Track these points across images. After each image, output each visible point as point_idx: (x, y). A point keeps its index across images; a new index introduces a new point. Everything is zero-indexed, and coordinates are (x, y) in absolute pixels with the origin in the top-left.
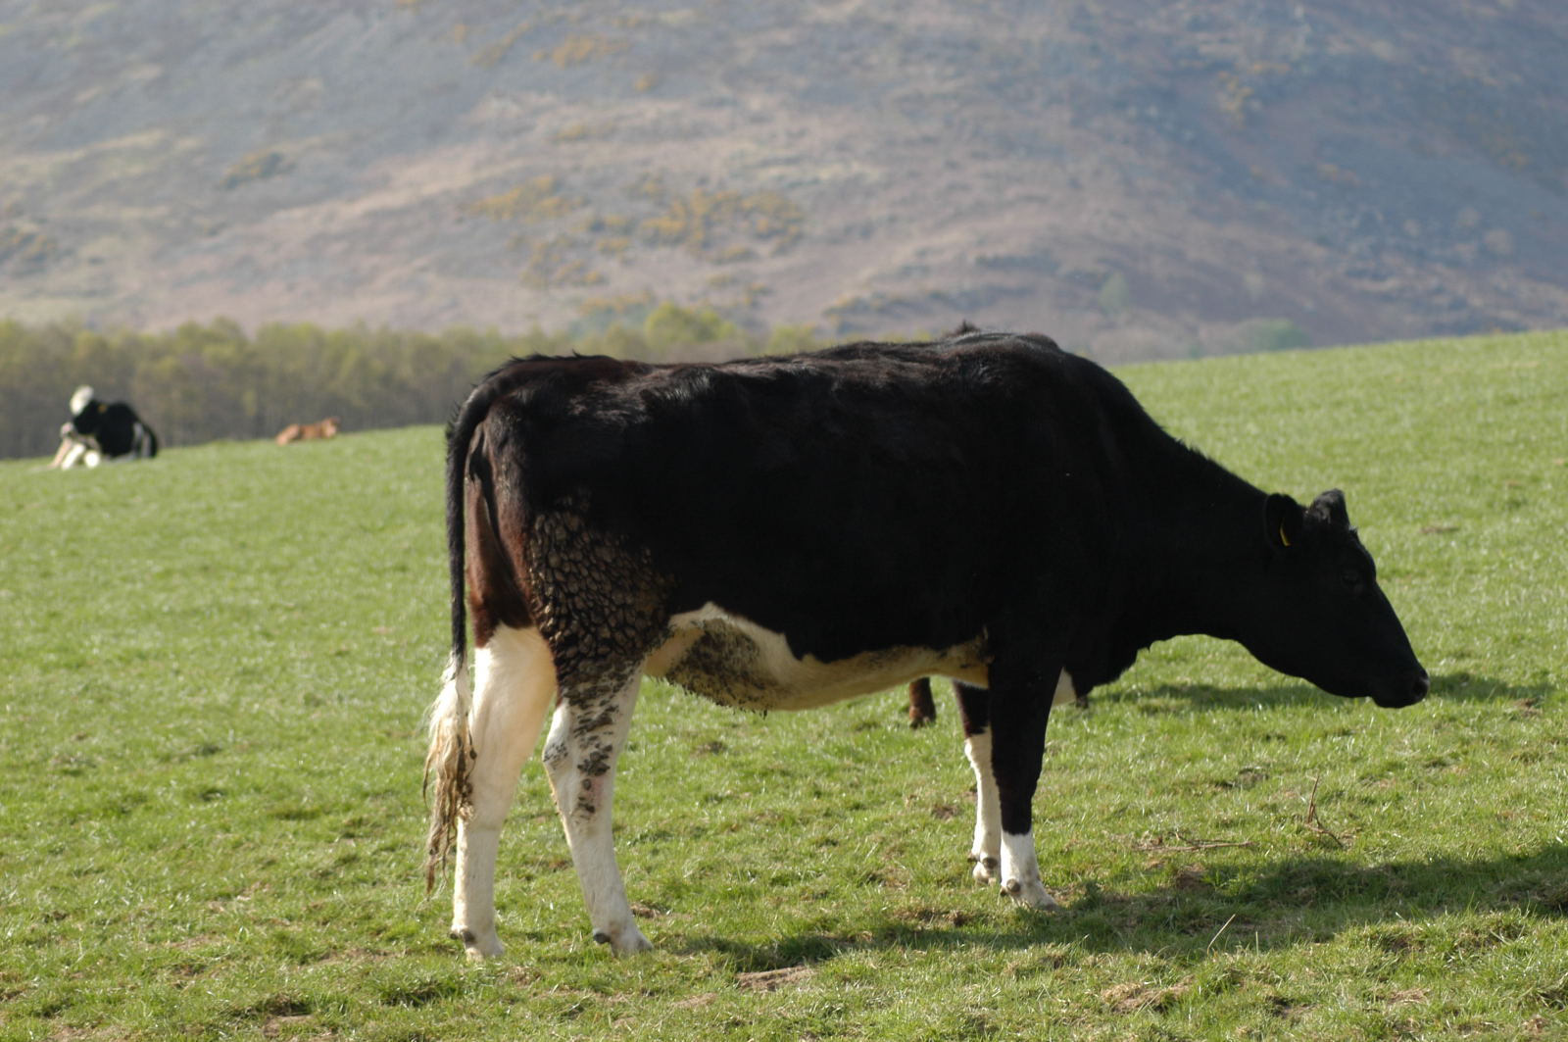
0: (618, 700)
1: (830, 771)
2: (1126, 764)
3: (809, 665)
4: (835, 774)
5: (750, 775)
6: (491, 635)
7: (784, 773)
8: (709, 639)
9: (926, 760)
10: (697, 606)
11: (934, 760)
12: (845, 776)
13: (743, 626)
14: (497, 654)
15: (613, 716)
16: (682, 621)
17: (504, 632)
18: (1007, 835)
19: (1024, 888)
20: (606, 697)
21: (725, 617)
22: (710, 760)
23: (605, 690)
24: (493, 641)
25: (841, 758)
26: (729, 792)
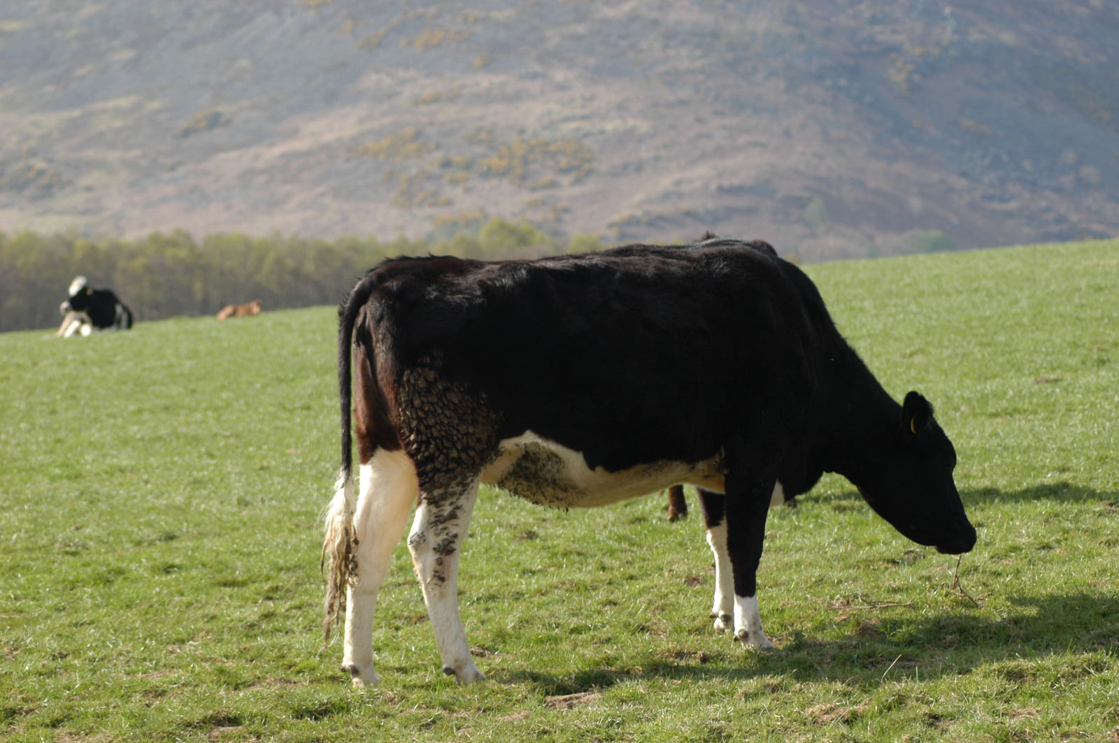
0: (462, 501)
1: (612, 553)
2: (824, 547)
3: (600, 474)
4: (616, 555)
5: (555, 555)
6: (372, 455)
7: (579, 554)
8: (528, 456)
9: (680, 544)
10: (519, 433)
11: (686, 544)
12: (623, 556)
13: (553, 447)
14: (376, 469)
15: (459, 513)
16: (508, 444)
17: (381, 453)
18: (739, 597)
19: (751, 635)
20: (454, 499)
21: (539, 441)
22: (526, 544)
23: (453, 494)
24: (373, 460)
25: (620, 543)
26: (540, 567)
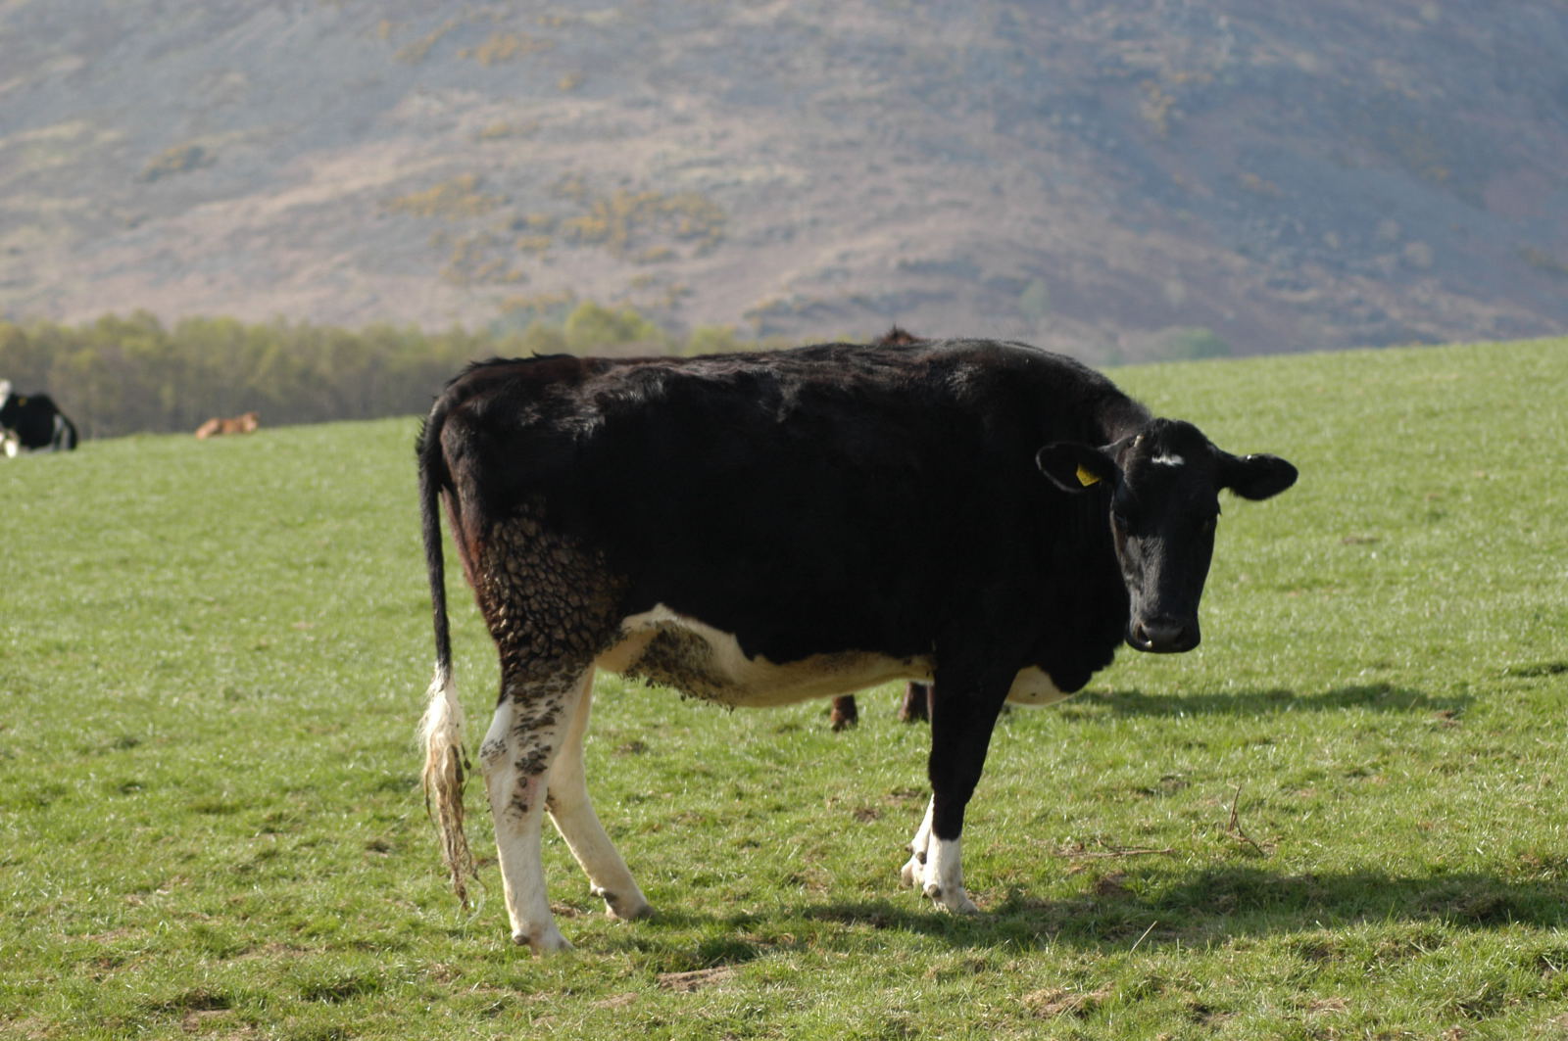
0: (564, 701)
1: (752, 773)
2: (1048, 770)
3: (761, 666)
4: (757, 776)
5: (671, 775)
7: (706, 774)
8: (664, 638)
9: (848, 763)
10: (647, 607)
11: (856, 763)
12: (767, 778)
13: (693, 627)
15: (557, 717)
16: (634, 623)
18: (937, 839)
19: (946, 892)
20: (553, 697)
21: (674, 618)
22: (631, 759)
23: (552, 690)
25: (763, 760)
26: (650, 792)
